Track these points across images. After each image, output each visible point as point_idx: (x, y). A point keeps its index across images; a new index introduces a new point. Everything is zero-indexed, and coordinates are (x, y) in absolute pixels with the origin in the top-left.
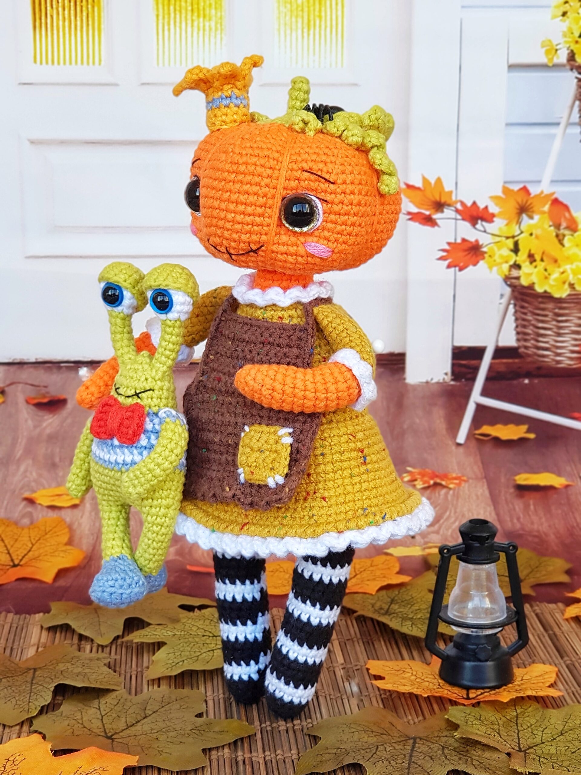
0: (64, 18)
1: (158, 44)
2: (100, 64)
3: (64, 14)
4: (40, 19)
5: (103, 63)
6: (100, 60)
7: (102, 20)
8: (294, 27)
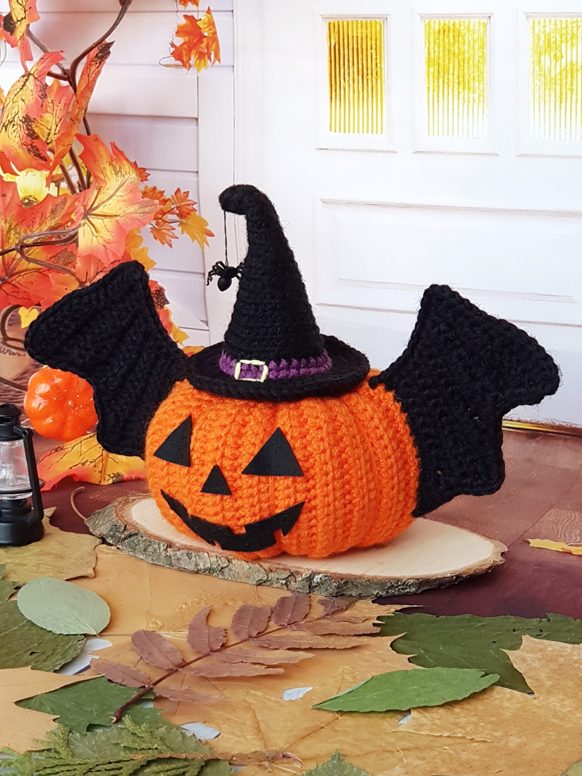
0: (354, 90)
1: (429, 116)
2: (382, 133)
3: (354, 87)
4: (336, 91)
5: (384, 132)
6: (382, 129)
7: (384, 91)
8: (547, 100)
